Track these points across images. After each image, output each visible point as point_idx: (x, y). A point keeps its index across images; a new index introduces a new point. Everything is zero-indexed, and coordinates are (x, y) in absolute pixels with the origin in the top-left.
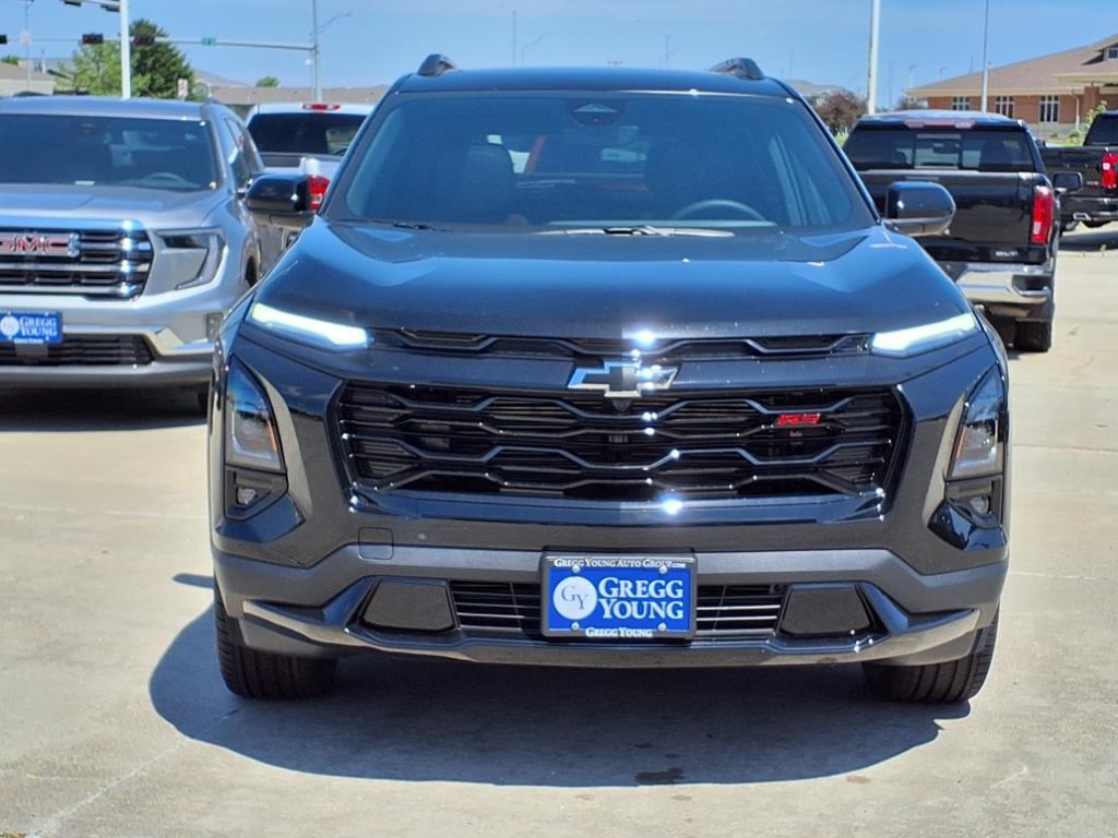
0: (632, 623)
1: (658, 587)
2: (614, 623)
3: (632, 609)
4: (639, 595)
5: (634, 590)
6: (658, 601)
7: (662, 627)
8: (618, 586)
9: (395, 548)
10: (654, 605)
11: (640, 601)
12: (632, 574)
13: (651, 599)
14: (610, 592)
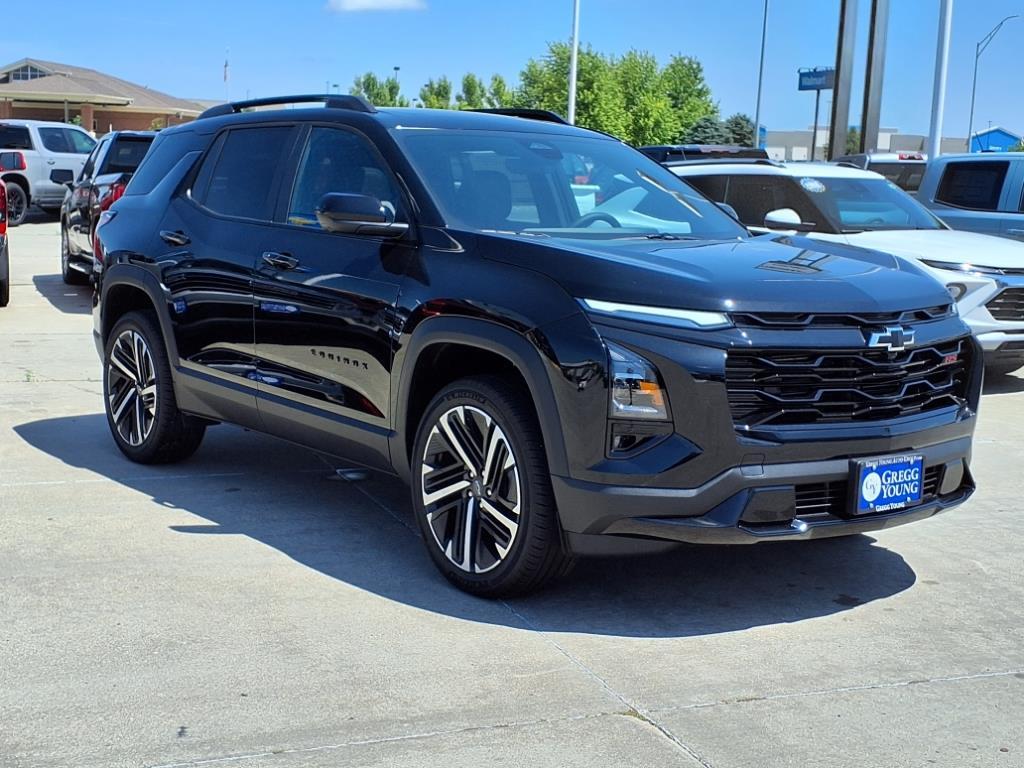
0: (896, 499)
1: (909, 473)
2: (889, 501)
3: (896, 489)
4: (900, 480)
5: (898, 478)
6: (907, 483)
7: (909, 499)
8: (890, 476)
9: (765, 467)
10: (905, 485)
11: (900, 484)
12: (895, 467)
13: (905, 482)
14: (887, 480)
